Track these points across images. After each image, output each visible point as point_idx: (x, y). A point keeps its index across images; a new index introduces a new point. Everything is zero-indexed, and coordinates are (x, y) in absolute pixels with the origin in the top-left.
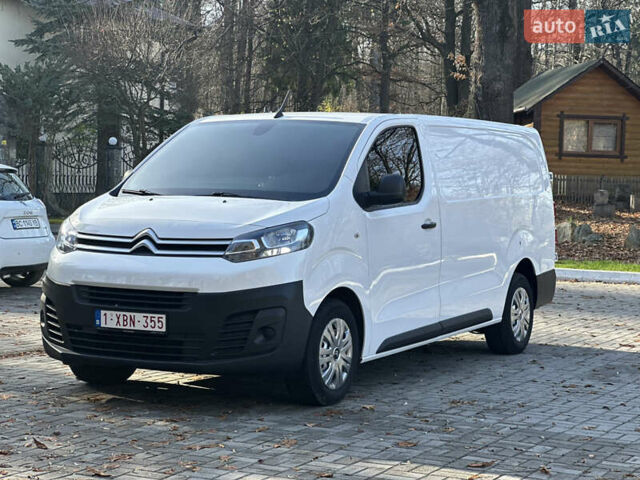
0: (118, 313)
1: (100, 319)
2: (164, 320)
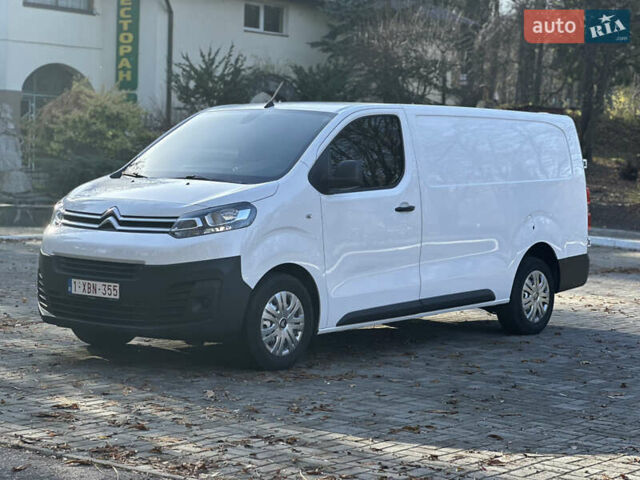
0: (85, 281)
1: (71, 286)
2: (118, 288)
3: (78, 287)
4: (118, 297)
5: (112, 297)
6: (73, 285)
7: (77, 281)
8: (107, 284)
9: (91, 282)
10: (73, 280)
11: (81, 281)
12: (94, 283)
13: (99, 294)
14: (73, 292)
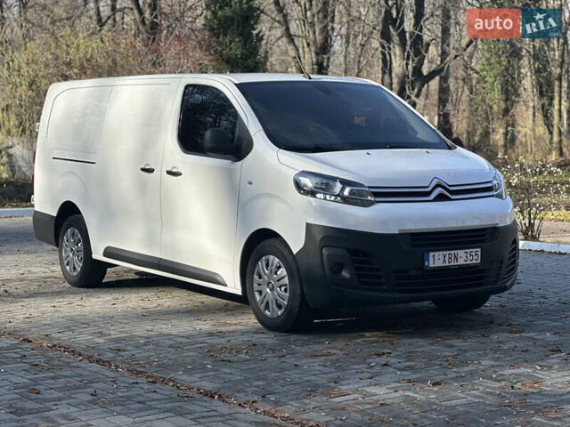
0: (445, 252)
1: (429, 261)
2: (479, 253)
3: (437, 260)
4: (479, 261)
5: (474, 262)
6: (431, 259)
7: (436, 254)
8: (468, 251)
9: (452, 252)
10: (431, 254)
11: (441, 253)
12: (456, 252)
13: (461, 262)
14: (431, 266)
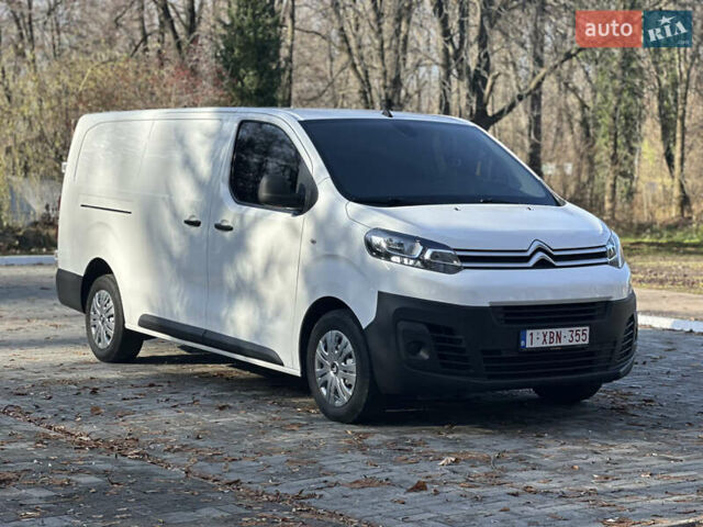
0: (545, 331)
1: (525, 340)
2: (587, 333)
3: (535, 339)
4: (587, 342)
5: (581, 342)
6: (528, 338)
7: (535, 332)
8: (574, 329)
9: (554, 331)
10: (529, 332)
11: (541, 331)
12: (558, 330)
13: (565, 342)
14: (528, 345)
